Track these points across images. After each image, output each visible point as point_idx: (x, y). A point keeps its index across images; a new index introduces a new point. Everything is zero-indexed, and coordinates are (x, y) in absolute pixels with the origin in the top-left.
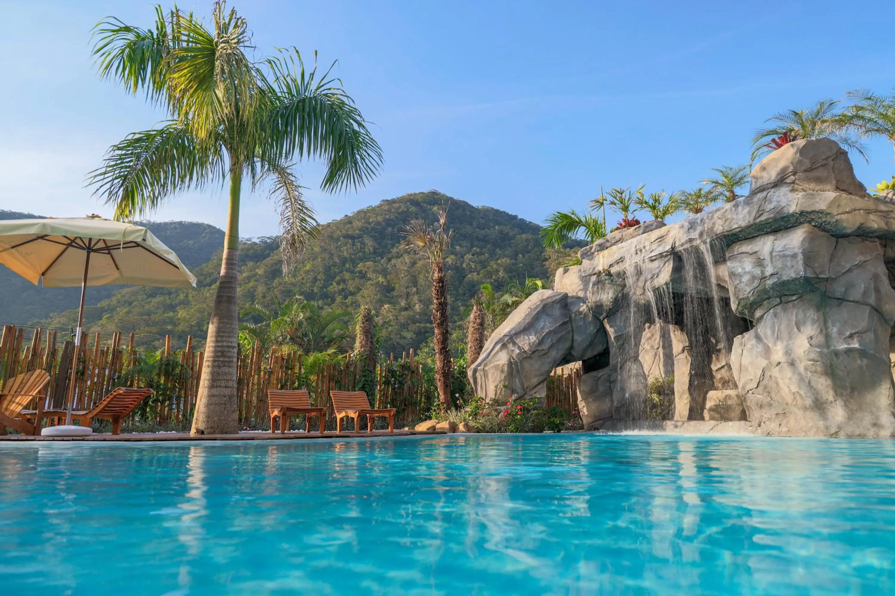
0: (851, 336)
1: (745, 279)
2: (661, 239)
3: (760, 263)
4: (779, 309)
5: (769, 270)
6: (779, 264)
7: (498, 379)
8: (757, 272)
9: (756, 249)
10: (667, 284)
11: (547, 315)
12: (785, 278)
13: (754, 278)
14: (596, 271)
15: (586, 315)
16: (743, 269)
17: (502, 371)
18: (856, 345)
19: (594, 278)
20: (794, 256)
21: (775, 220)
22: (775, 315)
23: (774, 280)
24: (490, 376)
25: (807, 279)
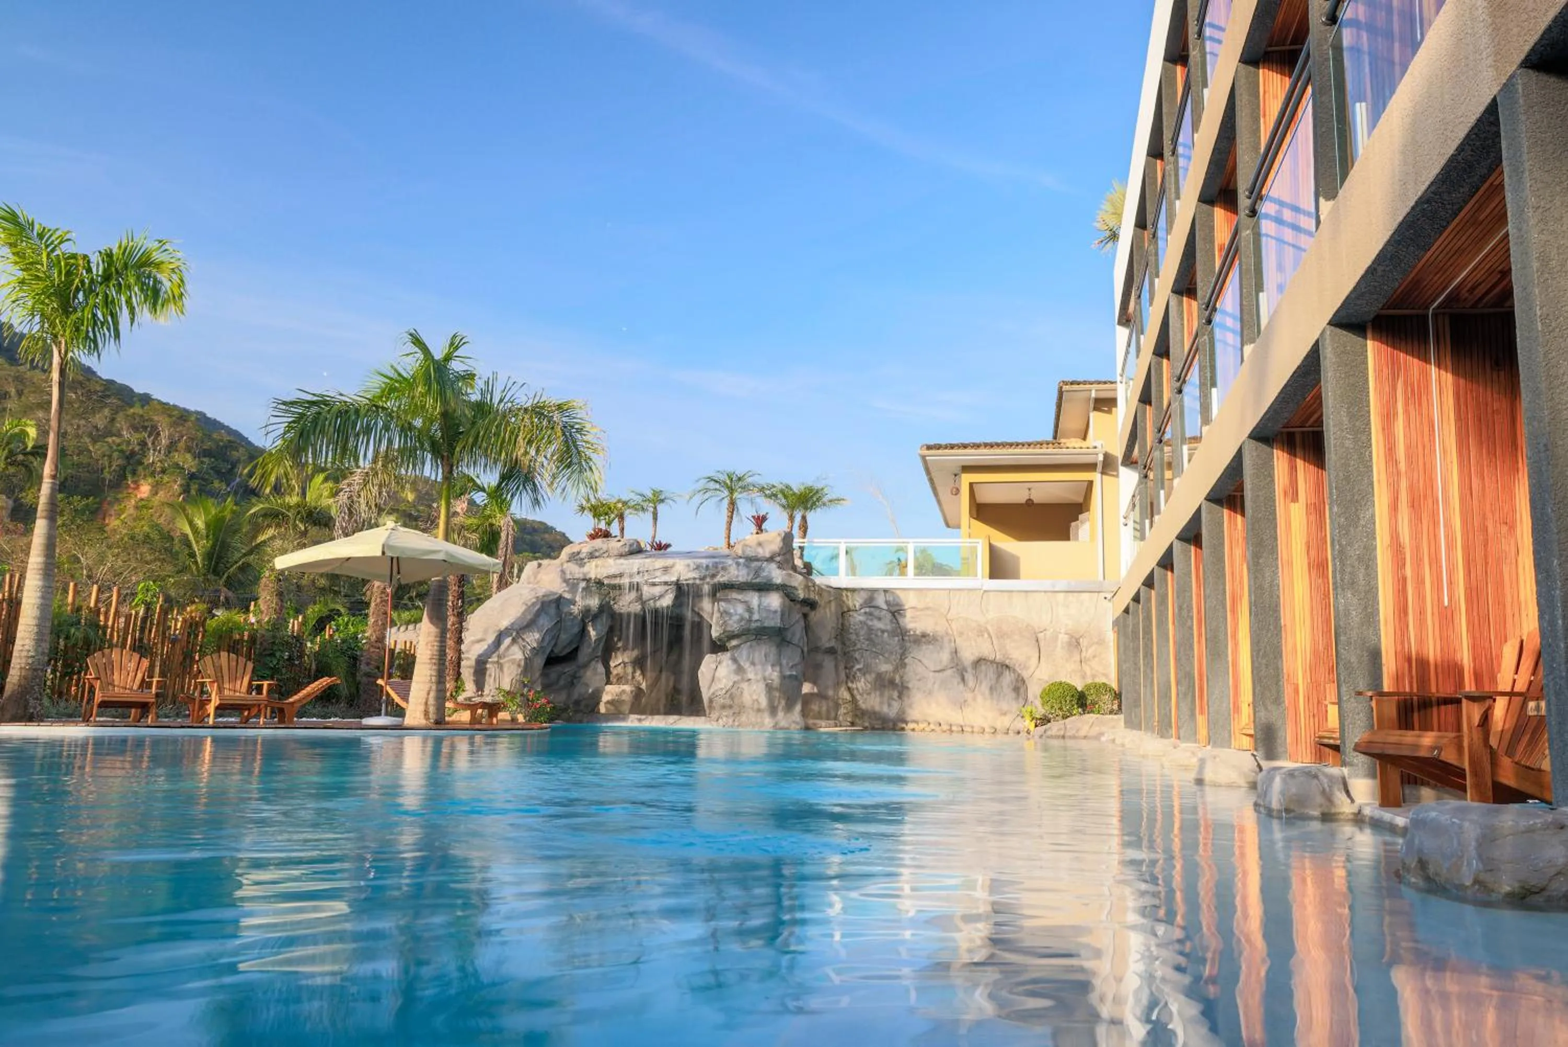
0: (792, 667)
1: (736, 618)
2: (666, 569)
3: (749, 610)
4: (754, 643)
5: (756, 617)
6: (764, 615)
7: (515, 673)
8: (747, 615)
9: (747, 599)
10: (668, 607)
11: (546, 613)
12: (766, 625)
13: (742, 619)
14: (588, 577)
15: (575, 617)
16: (735, 611)
17: (519, 666)
18: (794, 673)
19: (583, 584)
20: (775, 612)
21: (765, 584)
22: (751, 646)
23: (758, 624)
24: (505, 669)
25: (780, 628)
